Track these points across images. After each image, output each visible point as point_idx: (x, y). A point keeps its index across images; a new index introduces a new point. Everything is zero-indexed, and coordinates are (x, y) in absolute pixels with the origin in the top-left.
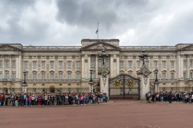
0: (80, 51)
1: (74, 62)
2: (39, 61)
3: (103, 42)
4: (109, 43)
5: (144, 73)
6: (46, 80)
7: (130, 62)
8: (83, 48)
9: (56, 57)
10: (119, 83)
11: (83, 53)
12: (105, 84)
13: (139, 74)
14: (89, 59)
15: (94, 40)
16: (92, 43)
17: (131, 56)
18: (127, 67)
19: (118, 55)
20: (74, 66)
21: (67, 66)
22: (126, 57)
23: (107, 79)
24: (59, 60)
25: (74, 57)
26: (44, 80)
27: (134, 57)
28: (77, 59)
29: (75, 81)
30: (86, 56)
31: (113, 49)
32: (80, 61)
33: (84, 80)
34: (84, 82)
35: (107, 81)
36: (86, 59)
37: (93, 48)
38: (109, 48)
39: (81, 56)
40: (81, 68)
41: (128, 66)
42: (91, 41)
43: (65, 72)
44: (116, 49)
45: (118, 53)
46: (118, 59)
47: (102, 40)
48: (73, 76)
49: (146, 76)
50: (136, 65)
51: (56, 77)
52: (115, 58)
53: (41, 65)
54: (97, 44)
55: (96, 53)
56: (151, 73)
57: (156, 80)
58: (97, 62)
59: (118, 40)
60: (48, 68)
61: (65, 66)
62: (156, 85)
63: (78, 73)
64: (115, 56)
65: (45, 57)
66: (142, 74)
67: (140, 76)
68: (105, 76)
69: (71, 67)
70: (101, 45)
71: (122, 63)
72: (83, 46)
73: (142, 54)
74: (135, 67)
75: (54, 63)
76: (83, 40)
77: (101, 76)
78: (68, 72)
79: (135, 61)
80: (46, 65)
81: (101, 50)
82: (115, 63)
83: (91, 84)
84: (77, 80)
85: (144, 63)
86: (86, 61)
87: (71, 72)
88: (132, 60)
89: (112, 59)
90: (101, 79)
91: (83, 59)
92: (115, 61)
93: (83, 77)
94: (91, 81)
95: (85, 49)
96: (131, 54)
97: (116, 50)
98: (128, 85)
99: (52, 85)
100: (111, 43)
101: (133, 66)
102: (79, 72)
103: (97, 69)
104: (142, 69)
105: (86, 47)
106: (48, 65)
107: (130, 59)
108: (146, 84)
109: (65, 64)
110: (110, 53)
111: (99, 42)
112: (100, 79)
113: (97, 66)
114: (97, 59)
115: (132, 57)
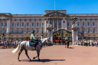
0: (44, 17)
2: (20, 23)
3: (57, 12)
9: (30, 20)
15: (52, 11)
19: (66, 19)
21: (36, 25)
24: (32, 22)
25: (40, 20)
31: (63, 15)
38: (60, 15)
39: (44, 20)
42: (50, 11)
45: (66, 17)
46: (66, 21)
52: (64, 20)
55: (53, 18)
59: (66, 11)
60: (25, 26)
69: (39, 26)
70: (56, 14)
76: (45, 11)
78: (37, 28)
80: (24, 25)
81: (56, 16)
86: (47, 22)
89: (62, 21)
92: (64, 22)
105: (47, 15)
110: (61, 18)
111: (54, 12)
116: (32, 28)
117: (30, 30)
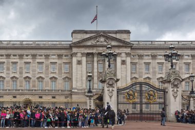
0: (71, 47)
1: (60, 64)
2: (8, 63)
3: (105, 35)
4: (114, 35)
5: (173, 80)
6: (19, 90)
7: (148, 64)
8: (74, 43)
9: (34, 56)
10: (133, 96)
11: (75, 50)
12: (111, 97)
13: (164, 82)
14: (84, 59)
15: (91, 32)
16: (88, 36)
17: (149, 55)
18: (142, 73)
19: (128, 54)
20: (60, 69)
21: (51, 70)
22: (141, 57)
23: (115, 89)
24: (38, 61)
25: (60, 56)
26: (16, 90)
27: (154, 57)
28: (65, 59)
29: (62, 93)
30: (79, 55)
31: (121, 44)
32: (70, 63)
33: (76, 91)
34: (76, 93)
35: (115, 93)
36: (79, 59)
37: (89, 43)
38: (114, 43)
39: (72, 55)
40: (71, 73)
41: (144, 71)
42: (86, 32)
43: (47, 79)
44: (126, 44)
45: (128, 50)
46: (128, 60)
47: (104, 32)
48: (60, 85)
49: (176, 86)
50: (157, 70)
51: (34, 86)
52: (124, 59)
53: (11, 68)
54: (96, 38)
55: (94, 51)
56: (183, 80)
57: (192, 92)
58: (95, 64)
59: (128, 32)
60: (21, 73)
61: (48, 69)
62: (192, 99)
63: (67, 79)
64: (123, 55)
65: (17, 57)
66: (169, 82)
67: (166, 85)
68: (111, 85)
69: (57, 71)
70: (102, 39)
71: (134, 67)
72: (75, 41)
73: (168, 52)
74: (154, 73)
75: (31, 65)
76: (74, 32)
77: (105, 85)
78: (51, 78)
79: (154, 63)
80: (18, 68)
81: (102, 46)
82: (125, 66)
83: (90, 97)
84: (65, 91)
85: (172, 66)
86: (79, 63)
87: (56, 78)
88: (150, 61)
89: (119, 60)
90: (106, 89)
91: (75, 60)
92: (123, 62)
93: (74, 86)
94: (90, 91)
95: (78, 45)
96: (149, 52)
97: (126, 47)
98: (148, 99)
99: (27, 97)
100: (118, 36)
101: (151, 70)
102: (69, 79)
103: (96, 74)
104: (169, 75)
105: (79, 42)
106: (21, 68)
107: (147, 60)
108: (175, 97)
109: (47, 67)
110: (117, 51)
111: (98, 34)
112: (103, 90)
113: (95, 70)
114: (95, 59)
115: (150, 57)
116: (38, 76)
117: (34, 81)
